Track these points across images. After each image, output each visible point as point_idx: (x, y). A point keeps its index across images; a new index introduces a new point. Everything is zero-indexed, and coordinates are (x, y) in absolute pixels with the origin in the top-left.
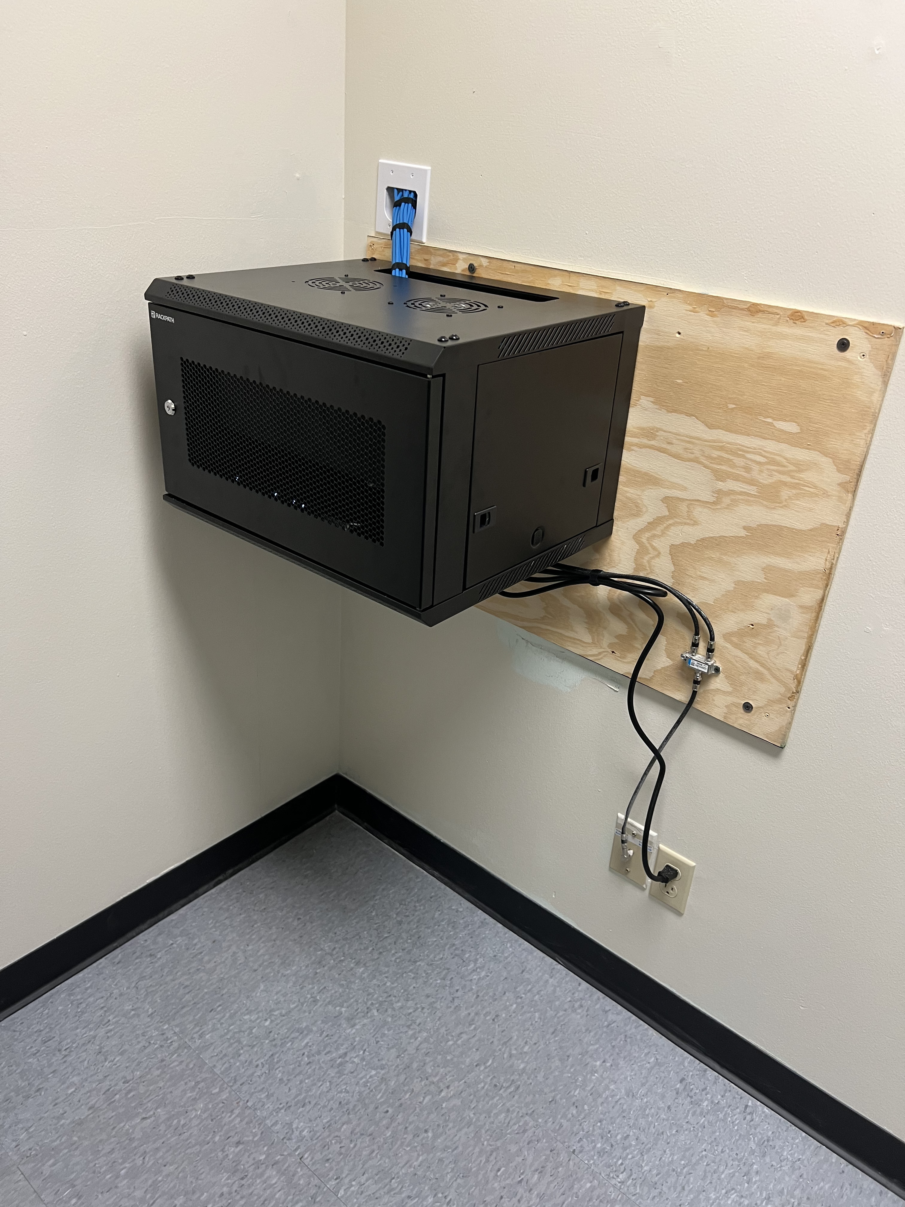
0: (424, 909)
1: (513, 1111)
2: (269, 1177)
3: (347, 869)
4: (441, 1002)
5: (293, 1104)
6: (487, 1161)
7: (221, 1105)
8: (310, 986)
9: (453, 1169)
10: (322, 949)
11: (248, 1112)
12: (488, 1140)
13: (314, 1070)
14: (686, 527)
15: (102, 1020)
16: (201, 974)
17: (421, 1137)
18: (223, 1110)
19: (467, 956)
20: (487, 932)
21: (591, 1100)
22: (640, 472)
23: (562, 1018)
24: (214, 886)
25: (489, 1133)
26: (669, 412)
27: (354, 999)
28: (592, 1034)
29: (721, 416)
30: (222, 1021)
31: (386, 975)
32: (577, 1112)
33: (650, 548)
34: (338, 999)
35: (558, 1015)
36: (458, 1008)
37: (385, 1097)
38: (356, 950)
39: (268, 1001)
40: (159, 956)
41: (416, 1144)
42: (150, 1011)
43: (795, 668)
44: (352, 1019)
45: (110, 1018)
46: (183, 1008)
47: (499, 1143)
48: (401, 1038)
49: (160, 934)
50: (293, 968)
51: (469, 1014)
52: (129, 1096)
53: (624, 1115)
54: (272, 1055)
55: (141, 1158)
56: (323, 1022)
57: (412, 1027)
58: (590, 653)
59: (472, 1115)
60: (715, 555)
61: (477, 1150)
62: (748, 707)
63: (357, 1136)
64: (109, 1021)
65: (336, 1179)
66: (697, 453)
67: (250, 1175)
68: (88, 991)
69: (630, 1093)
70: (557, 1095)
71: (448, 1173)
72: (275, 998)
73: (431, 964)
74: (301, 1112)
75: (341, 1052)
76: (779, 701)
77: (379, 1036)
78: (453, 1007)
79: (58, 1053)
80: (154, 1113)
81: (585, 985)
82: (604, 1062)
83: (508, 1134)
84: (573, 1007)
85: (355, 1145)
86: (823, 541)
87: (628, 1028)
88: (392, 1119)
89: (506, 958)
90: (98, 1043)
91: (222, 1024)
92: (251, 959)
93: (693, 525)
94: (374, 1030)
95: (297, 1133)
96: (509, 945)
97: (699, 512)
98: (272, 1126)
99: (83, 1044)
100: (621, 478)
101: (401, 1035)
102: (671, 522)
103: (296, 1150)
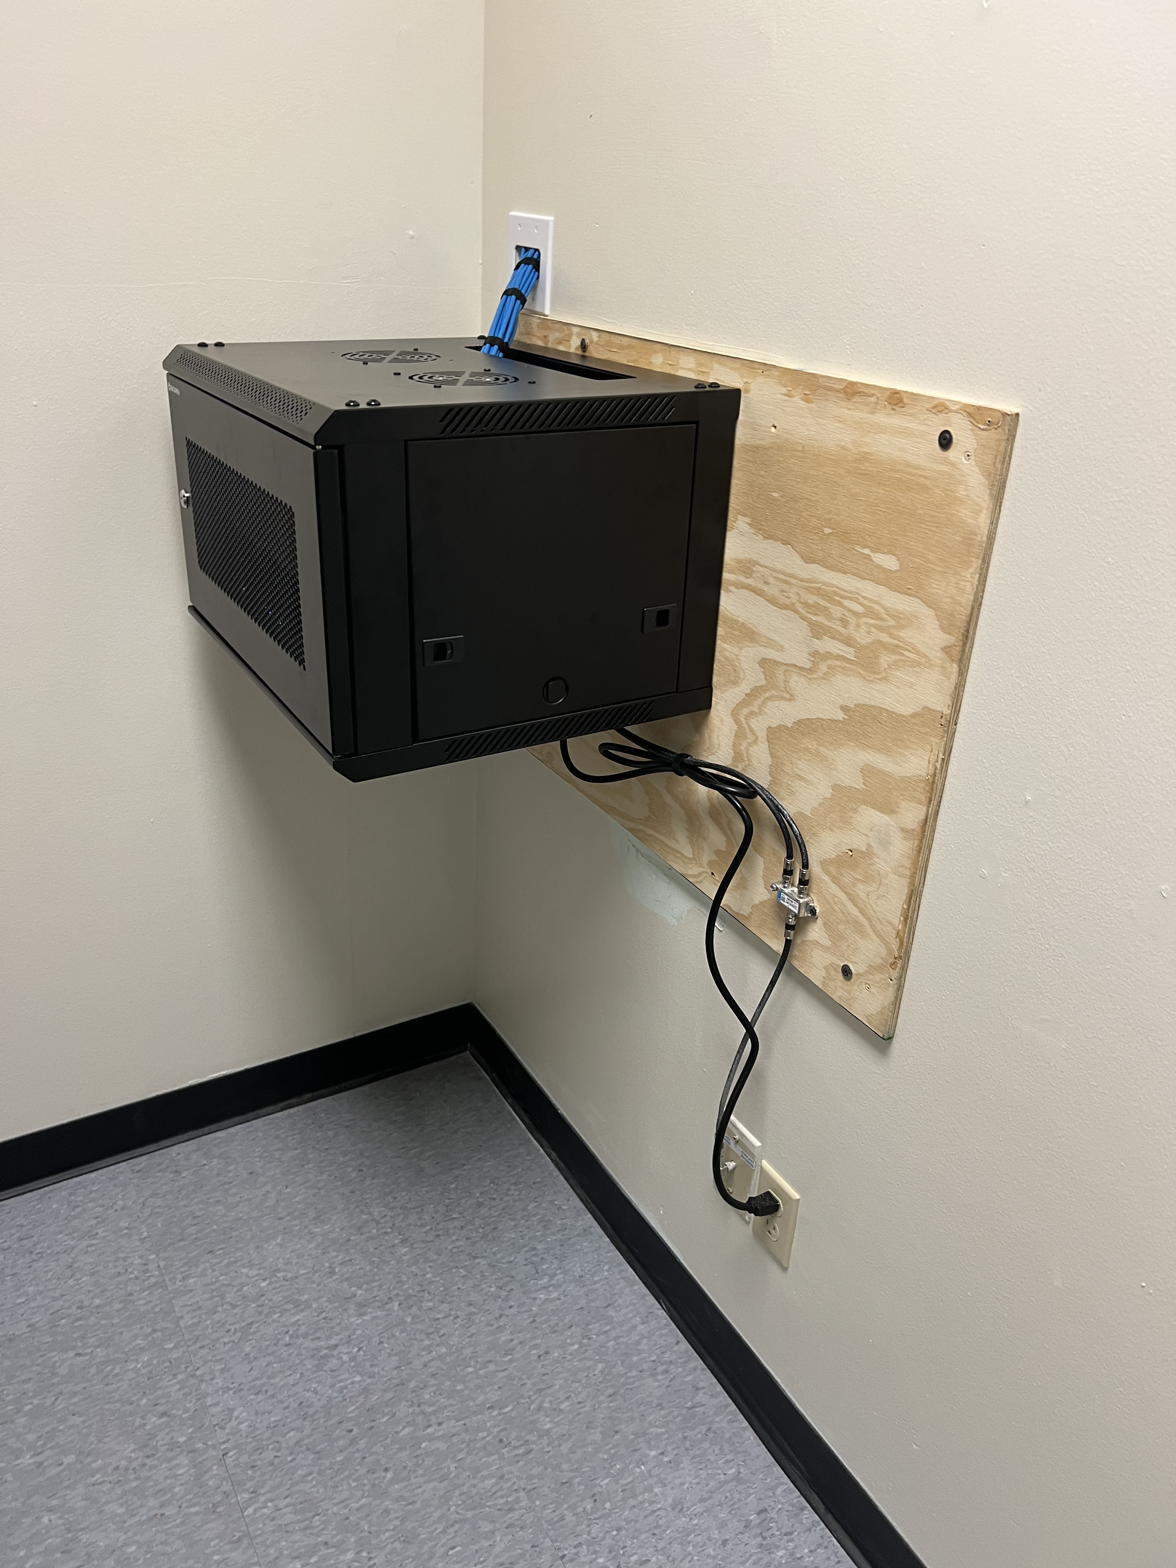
0: (518, 1195)
1: (509, 1479)
2: (178, 1465)
3: (448, 1123)
4: (482, 1316)
5: (246, 1388)
6: (444, 1532)
7: (167, 1364)
8: (335, 1254)
9: (396, 1527)
10: (370, 1213)
11: (192, 1381)
12: (458, 1506)
13: (290, 1355)
14: (783, 703)
15: (90, 1231)
16: (220, 1208)
17: (376, 1475)
18: (167, 1370)
19: (544, 1267)
20: (585, 1244)
21: (619, 1497)
22: (737, 622)
23: (631, 1380)
24: (282, 1110)
25: (463, 1497)
26: (765, 538)
27: (379, 1283)
28: (662, 1412)
29: (817, 545)
30: (216, 1268)
31: (431, 1264)
32: (592, 1508)
33: (747, 730)
34: (360, 1277)
35: (629, 1374)
36: (501, 1329)
37: (356, 1412)
38: (410, 1225)
39: (278, 1258)
40: (183, 1175)
41: (366, 1482)
42: (145, 1235)
43: (897, 920)
44: (365, 1306)
45: (100, 1231)
46: (180, 1241)
47: (470, 1514)
48: (412, 1345)
49: (196, 1150)
50: (325, 1227)
51: (512, 1340)
52: (76, 1324)
53: (656, 1531)
54: (251, 1323)
55: (54, 1398)
56: (329, 1300)
57: (431, 1336)
58: (690, 873)
59: (452, 1469)
60: (812, 745)
61: (437, 1514)
62: (846, 972)
63: (300, 1449)
64: (97, 1234)
65: (253, 1492)
66: (794, 598)
67: (158, 1455)
68: (93, 1195)
69: (678, 1506)
70: (576, 1477)
71: (387, 1530)
72: (288, 1256)
73: (493, 1266)
74: (251, 1400)
75: (333, 1342)
76: (880, 968)
77: (386, 1336)
78: (495, 1326)
79: (27, 1256)
80: (92, 1352)
81: (685, 1345)
82: (662, 1453)
83: (488, 1506)
84: (655, 1369)
85: (294, 1459)
86: (926, 734)
87: (718, 1419)
88: (353, 1442)
89: (595, 1283)
90: (73, 1255)
91: (214, 1270)
92: (283, 1204)
93: (790, 700)
94: (384, 1327)
95: (234, 1423)
96: (606, 1268)
97: (797, 682)
98: (210, 1406)
99: (58, 1253)
100: (720, 631)
101: (413, 1342)
102: (767, 694)
103: (224, 1443)
